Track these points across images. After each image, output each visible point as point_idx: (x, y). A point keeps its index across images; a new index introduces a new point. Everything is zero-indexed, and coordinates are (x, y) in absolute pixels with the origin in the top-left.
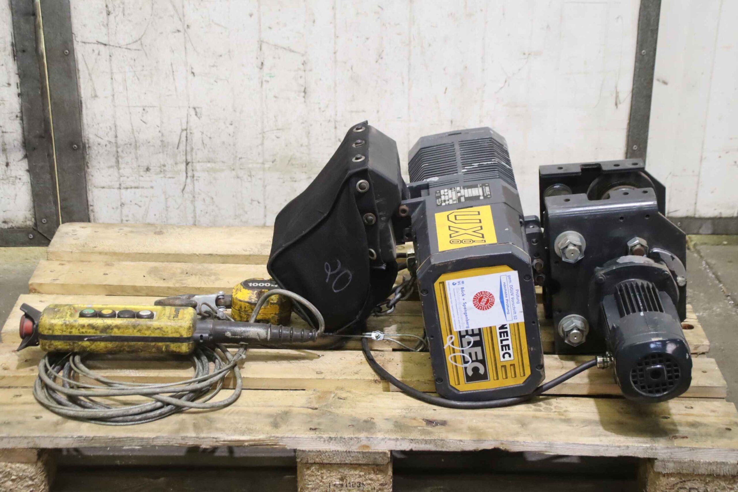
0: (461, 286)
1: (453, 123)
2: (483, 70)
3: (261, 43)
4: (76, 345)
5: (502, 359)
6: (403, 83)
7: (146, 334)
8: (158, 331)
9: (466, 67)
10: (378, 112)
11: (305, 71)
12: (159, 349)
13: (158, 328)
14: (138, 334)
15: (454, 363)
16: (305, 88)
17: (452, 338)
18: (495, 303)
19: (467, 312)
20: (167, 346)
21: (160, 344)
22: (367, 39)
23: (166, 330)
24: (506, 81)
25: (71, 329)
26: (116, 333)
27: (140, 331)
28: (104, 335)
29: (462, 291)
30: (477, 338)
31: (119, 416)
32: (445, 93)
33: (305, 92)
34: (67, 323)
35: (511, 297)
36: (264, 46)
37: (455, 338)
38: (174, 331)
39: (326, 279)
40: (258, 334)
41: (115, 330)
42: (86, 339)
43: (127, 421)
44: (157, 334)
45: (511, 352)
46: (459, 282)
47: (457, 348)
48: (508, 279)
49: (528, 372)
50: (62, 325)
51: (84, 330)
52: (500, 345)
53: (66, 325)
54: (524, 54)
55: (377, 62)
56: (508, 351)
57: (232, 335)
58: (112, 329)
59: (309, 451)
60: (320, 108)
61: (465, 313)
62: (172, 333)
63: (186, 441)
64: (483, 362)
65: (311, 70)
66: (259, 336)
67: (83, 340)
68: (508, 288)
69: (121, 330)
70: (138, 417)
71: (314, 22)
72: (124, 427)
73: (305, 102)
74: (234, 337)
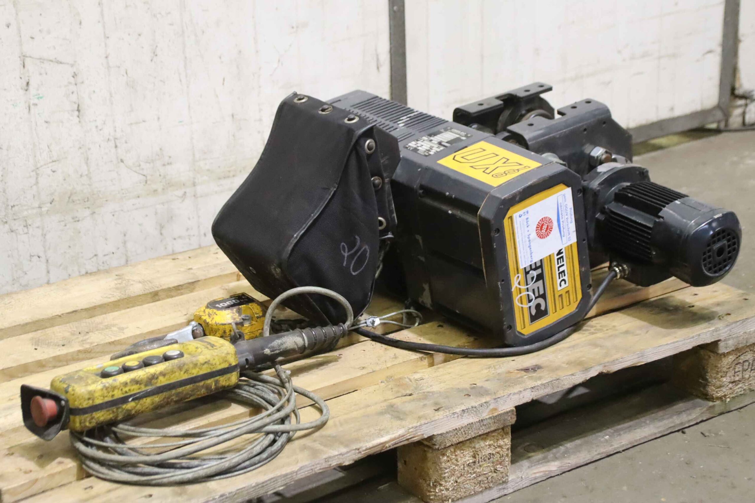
0: (526, 217)
1: (235, 117)
2: (257, 52)
3: (23, 58)
4: (120, 410)
5: (559, 288)
6: (180, 81)
7: (193, 374)
8: (206, 366)
9: (240, 52)
10: (159, 118)
11: (76, 84)
12: (208, 388)
13: (206, 362)
14: (185, 377)
15: (520, 305)
16: (79, 105)
17: (518, 277)
18: (553, 227)
19: (532, 244)
20: (217, 382)
21: (209, 381)
22: (140, 35)
23: (214, 362)
24: (279, 61)
25: (113, 391)
26: (162, 381)
27: (186, 371)
28: (149, 388)
29: (527, 222)
30: (539, 271)
31: (244, 462)
32: (223, 84)
33: (78, 110)
34: (107, 385)
35: (566, 217)
36: (28, 61)
37: (521, 275)
38: (221, 360)
39: (343, 263)
40: (295, 342)
41: (161, 378)
42: (130, 399)
43: (255, 464)
44: (205, 370)
45: (566, 278)
46: (524, 213)
47: (523, 287)
48: (564, 199)
49: (580, 296)
50: (102, 389)
51: (127, 389)
52: (557, 272)
53: (107, 388)
54: (293, 27)
55: (152, 60)
56: (564, 278)
57: (271, 351)
58: (157, 378)
59: (447, 432)
60: (97, 127)
61: (530, 247)
62: (220, 364)
63: (330, 463)
64: (543, 296)
65: (83, 82)
66: (297, 345)
67: (129, 402)
68: (564, 208)
69: (167, 377)
70: (264, 455)
71: (80, 23)
72: (254, 472)
73: (80, 122)
74: (273, 353)
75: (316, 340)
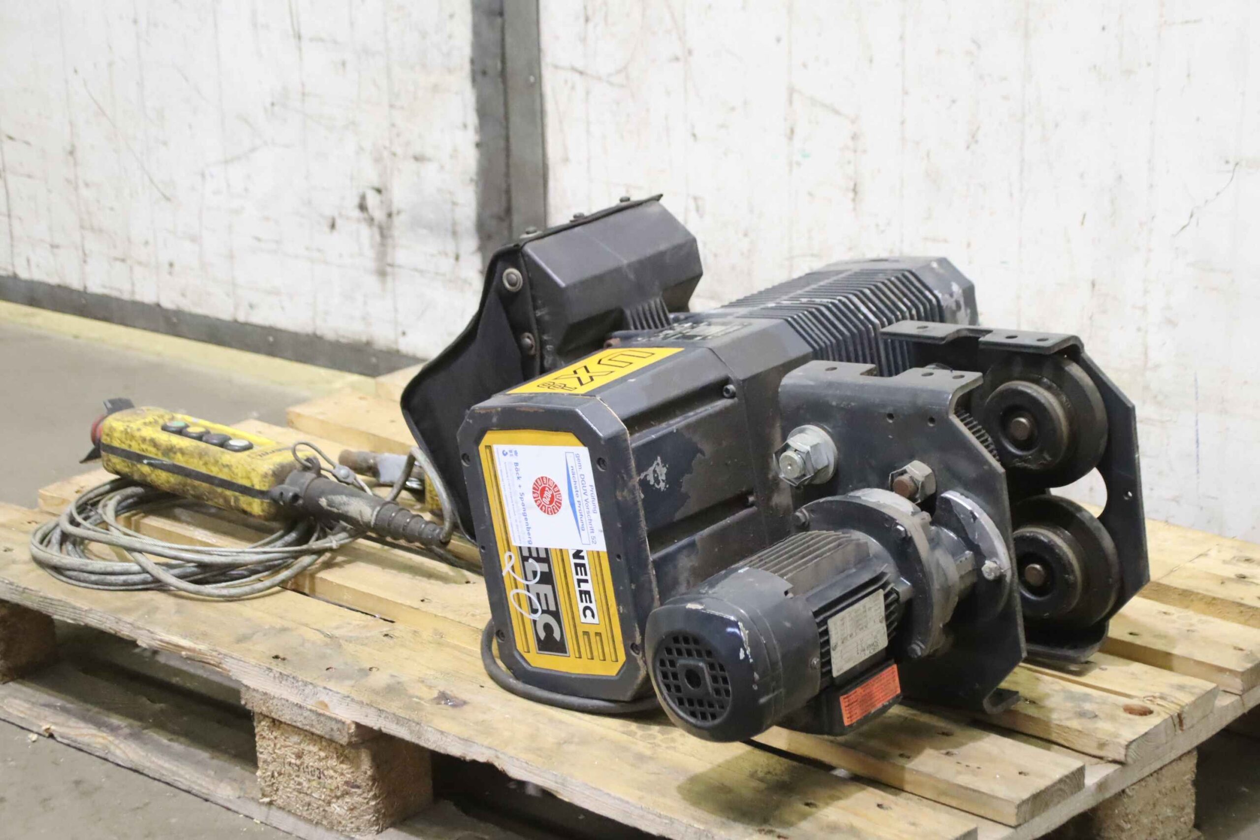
0: (514, 460)
1: (1097, 287)
2: (1151, 186)
3: (791, 91)
4: (135, 468)
5: (583, 619)
6: (1011, 195)
7: (212, 471)
8: (226, 470)
9: (1120, 177)
10: (969, 245)
11: (855, 151)
12: (226, 500)
13: (227, 466)
14: (203, 470)
15: (518, 608)
16: (855, 185)
17: (510, 557)
18: (563, 502)
19: (527, 512)
20: (237, 499)
21: (228, 493)
22: (954, 101)
23: (236, 471)
24: (1191, 216)
25: (131, 441)
26: (180, 460)
27: (206, 464)
28: (166, 461)
29: (517, 470)
30: (544, 567)
31: (74, 570)
32: (1082, 223)
33: (855, 191)
34: (129, 430)
35: (585, 497)
36: (796, 96)
37: (516, 560)
38: (244, 475)
40: (361, 511)
41: (179, 455)
42: (145, 461)
43: (80, 581)
44: (224, 475)
45: (593, 606)
46: (511, 451)
47: (521, 580)
48: (577, 462)
49: (622, 658)
50: (122, 432)
51: (144, 446)
52: (577, 589)
53: (126, 433)
54: (1227, 162)
55: (968, 147)
56: (589, 604)
57: (329, 505)
58: (175, 453)
59: (254, 690)
60: (877, 225)
61: (524, 514)
62: (242, 478)
63: (121, 628)
64: (556, 615)
65: (865, 151)
66: (362, 517)
67: (142, 463)
68: (578, 478)
69: (186, 458)
70: (94, 578)
71: (871, 61)
72: (72, 587)
73: (855, 209)
74: (329, 508)
75: (389, 525)
